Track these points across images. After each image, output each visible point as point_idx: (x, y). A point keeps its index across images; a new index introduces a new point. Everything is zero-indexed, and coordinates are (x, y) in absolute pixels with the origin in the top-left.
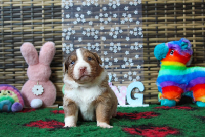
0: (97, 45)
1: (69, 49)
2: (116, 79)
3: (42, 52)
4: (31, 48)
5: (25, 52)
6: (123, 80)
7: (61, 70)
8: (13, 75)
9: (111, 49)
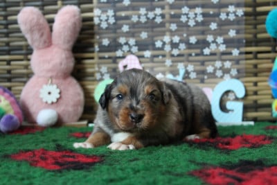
0: (158, 11)
1: (107, 20)
2: (193, 75)
3: (56, 26)
4: (35, 17)
5: (26, 24)
6: (206, 77)
7: (92, 58)
8: (8, 67)
9: (184, 19)
